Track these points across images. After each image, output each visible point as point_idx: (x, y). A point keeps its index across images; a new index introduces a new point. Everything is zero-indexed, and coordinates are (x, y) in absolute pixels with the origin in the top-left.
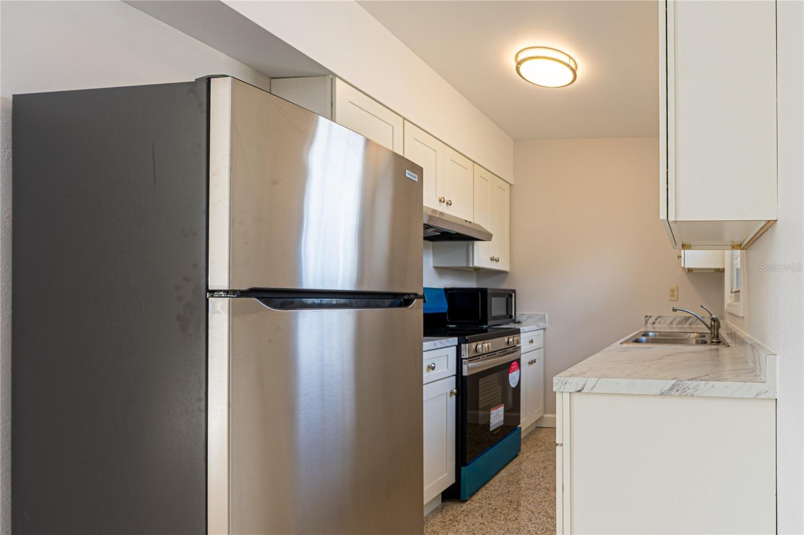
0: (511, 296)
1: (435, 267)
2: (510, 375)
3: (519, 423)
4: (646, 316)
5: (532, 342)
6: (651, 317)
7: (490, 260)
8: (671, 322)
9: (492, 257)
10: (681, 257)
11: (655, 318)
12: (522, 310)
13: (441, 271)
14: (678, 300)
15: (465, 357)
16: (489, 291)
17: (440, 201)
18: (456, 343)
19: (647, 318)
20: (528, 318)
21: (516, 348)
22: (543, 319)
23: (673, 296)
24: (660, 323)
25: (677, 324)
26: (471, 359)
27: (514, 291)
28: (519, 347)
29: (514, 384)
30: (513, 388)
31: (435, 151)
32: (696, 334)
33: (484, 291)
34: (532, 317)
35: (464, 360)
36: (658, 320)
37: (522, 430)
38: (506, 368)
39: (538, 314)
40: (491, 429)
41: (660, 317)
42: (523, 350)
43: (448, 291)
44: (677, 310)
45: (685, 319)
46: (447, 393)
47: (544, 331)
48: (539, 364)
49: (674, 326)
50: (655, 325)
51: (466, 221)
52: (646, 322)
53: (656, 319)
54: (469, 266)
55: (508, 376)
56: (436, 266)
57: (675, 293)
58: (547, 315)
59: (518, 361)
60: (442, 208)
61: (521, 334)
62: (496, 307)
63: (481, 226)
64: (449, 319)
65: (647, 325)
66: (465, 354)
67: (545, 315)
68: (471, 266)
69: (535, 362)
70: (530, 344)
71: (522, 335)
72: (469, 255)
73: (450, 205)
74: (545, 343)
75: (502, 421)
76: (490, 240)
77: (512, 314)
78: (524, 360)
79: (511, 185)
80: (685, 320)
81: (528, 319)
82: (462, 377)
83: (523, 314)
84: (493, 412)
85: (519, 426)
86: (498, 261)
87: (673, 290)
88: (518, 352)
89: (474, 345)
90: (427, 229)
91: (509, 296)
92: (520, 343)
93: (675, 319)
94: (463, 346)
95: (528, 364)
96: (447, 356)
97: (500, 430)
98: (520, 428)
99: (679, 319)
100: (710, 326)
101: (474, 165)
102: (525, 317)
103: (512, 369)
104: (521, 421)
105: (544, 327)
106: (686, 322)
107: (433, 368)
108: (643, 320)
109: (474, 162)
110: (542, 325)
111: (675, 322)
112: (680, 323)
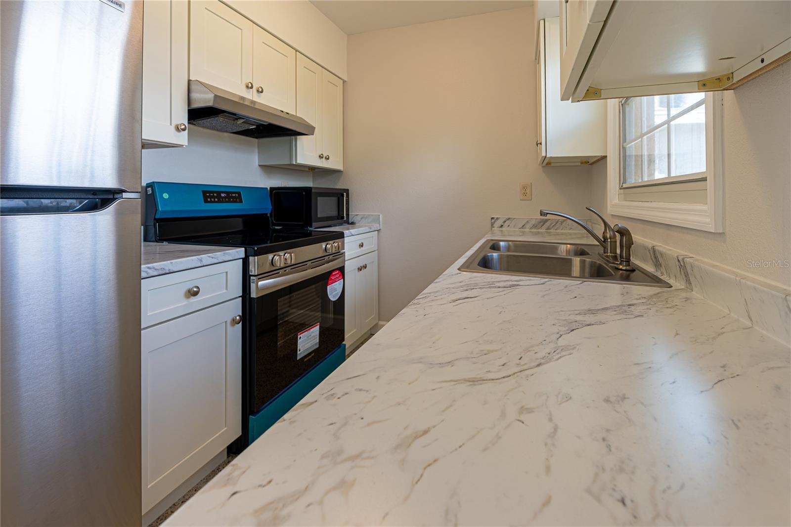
0: (343, 195)
1: (260, 166)
2: (328, 287)
3: (343, 340)
4: (492, 218)
5: (361, 245)
6: (497, 219)
7: (318, 157)
8: (524, 226)
9: (320, 154)
10: (541, 144)
11: (504, 220)
12: (356, 211)
13: (267, 169)
14: (531, 200)
15: (253, 274)
16: (313, 191)
17: (247, 87)
18: (243, 256)
19: (493, 221)
20: (361, 219)
21: (339, 254)
22: (377, 220)
23: (525, 194)
24: (509, 226)
25: (531, 228)
26: (262, 276)
27: (347, 191)
28: (343, 254)
29: (334, 297)
30: (334, 302)
31: (241, 29)
32: (568, 246)
33: (308, 190)
34: (366, 218)
35: (252, 278)
36: (506, 222)
37: (347, 347)
38: (325, 279)
39: (372, 215)
40: (298, 358)
41: (509, 219)
42: (347, 256)
43: (274, 190)
44: (547, 213)
45: (540, 222)
46: (226, 322)
47: (378, 233)
48: (372, 270)
49: (527, 230)
50: (503, 229)
51: (282, 112)
52: (492, 225)
53: (505, 222)
54: (292, 163)
55: (327, 287)
56: (260, 164)
57: (528, 191)
58: (381, 216)
59: (342, 270)
60: (251, 95)
61: (345, 238)
62: (324, 207)
63: (302, 118)
64: (274, 220)
65: (493, 229)
66: (253, 270)
67: (379, 215)
68: (294, 163)
69: (365, 268)
70: (360, 248)
71: (346, 240)
72: (291, 151)
73: (262, 92)
74: (378, 246)
75: (316, 344)
76: (313, 134)
77: (343, 214)
78: (350, 267)
79: (344, 82)
80: (542, 224)
81: (363, 220)
82: (251, 299)
83: (357, 215)
84: (301, 336)
85: (343, 343)
86: (328, 159)
87: (525, 188)
88: (341, 258)
89: (270, 256)
90: (236, 121)
91: (341, 197)
92: (344, 249)
93: (528, 222)
94: (251, 258)
95: (357, 270)
96: (227, 272)
97: (313, 355)
98: (345, 345)
99: (533, 222)
100: (603, 240)
101: (296, 54)
102: (359, 218)
103: (332, 279)
104: (346, 337)
105: (379, 229)
106: (543, 225)
107: (195, 294)
108: (489, 222)
109: (297, 51)
110: (376, 226)
111: (528, 226)
112: (535, 226)
